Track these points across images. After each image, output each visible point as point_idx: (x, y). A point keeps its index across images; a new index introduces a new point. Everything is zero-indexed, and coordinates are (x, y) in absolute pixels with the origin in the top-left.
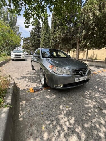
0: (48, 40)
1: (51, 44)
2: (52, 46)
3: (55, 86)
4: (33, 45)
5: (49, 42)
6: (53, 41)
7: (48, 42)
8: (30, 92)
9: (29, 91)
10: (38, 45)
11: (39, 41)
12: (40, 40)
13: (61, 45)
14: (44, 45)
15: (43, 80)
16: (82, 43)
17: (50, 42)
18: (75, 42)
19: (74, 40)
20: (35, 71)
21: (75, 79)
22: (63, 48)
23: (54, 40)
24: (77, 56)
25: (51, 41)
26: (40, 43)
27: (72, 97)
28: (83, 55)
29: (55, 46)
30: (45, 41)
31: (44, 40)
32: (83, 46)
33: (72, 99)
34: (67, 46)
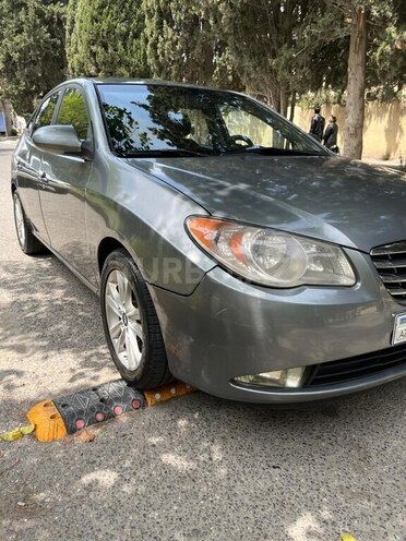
0: (128, 19)
1: (154, 46)
2: (161, 68)
3: (244, 384)
4: (9, 58)
5: (136, 36)
6: (171, 23)
7: (124, 37)
8: (33, 435)
9: (27, 430)
10: (46, 58)
11: (56, 25)
12: (61, 23)
13: (228, 54)
14: (94, 54)
15: (132, 333)
16: (392, 44)
17: (147, 31)
18: (340, 33)
19: (328, 17)
20: (45, 263)
21: (393, 320)
22: (244, 80)
23: (177, 16)
24: (354, 142)
25: (150, 26)
26: (62, 38)
27: (366, 458)
28: (387, 131)
29: (181, 67)
30: (105, 26)
31: (95, 19)
32: (393, 63)
33: (373, 476)
34: (273, 62)
